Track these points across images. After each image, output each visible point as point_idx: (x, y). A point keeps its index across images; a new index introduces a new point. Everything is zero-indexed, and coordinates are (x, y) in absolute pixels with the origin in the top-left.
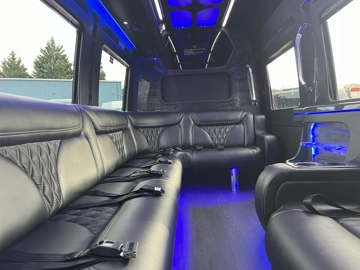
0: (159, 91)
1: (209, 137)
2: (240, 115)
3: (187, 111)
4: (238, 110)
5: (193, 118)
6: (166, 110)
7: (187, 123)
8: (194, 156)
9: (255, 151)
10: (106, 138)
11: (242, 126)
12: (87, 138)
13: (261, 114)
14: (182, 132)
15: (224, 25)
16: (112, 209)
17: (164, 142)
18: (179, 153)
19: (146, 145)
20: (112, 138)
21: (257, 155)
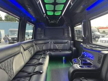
0: (43, 33)
1: (57, 47)
2: (66, 41)
3: (51, 39)
4: (66, 39)
5: (53, 41)
6: (45, 38)
7: (51, 42)
8: (53, 53)
9: (70, 52)
10: (27, 51)
11: (67, 44)
12: (22, 53)
13: (72, 41)
14: (49, 45)
15: (63, 15)
16: (28, 78)
17: (44, 48)
18: (48, 52)
19: (39, 49)
20: (29, 50)
21: (71, 53)
